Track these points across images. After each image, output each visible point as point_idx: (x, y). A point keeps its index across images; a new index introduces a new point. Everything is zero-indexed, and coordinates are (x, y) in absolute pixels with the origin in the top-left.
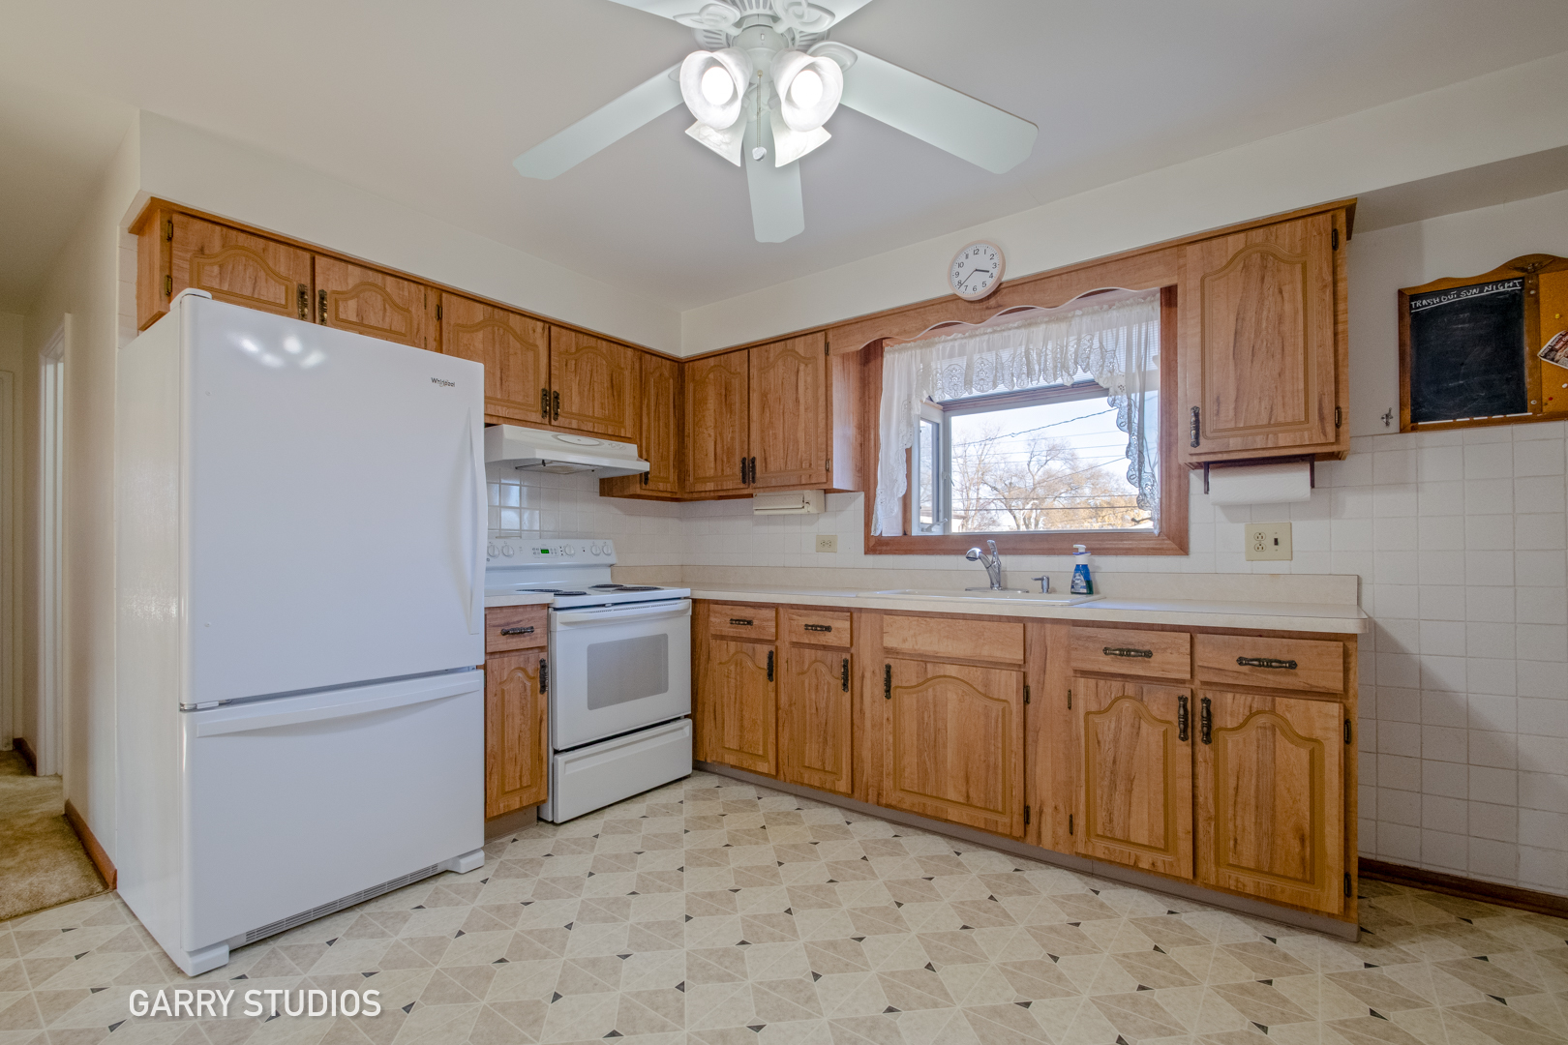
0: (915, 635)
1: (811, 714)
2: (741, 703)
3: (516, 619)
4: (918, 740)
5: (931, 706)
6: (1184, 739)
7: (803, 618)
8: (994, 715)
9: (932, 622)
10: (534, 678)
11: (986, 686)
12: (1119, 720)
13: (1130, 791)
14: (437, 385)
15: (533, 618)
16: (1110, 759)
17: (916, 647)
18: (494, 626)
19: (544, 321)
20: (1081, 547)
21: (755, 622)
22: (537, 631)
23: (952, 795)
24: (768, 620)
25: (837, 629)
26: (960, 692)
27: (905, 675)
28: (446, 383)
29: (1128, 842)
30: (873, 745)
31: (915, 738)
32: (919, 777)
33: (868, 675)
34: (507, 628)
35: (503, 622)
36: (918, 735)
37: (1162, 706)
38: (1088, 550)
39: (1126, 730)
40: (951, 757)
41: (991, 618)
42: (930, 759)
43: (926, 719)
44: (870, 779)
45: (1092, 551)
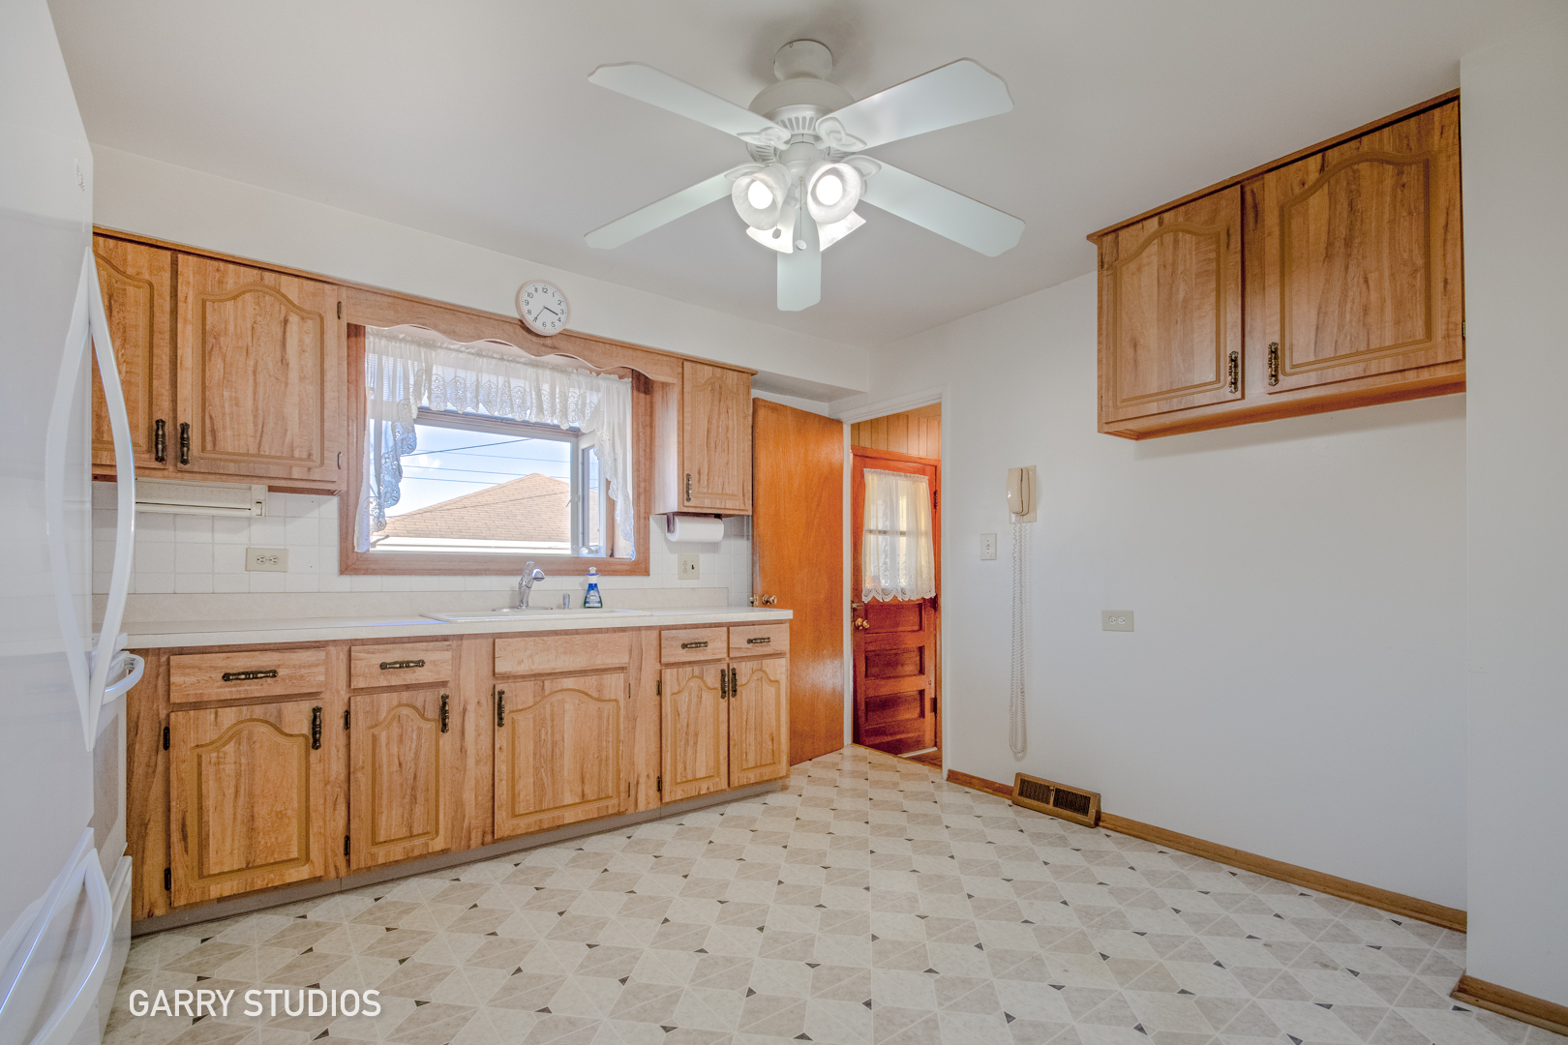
0: (531, 656)
1: (391, 774)
2: (251, 795)
4: (534, 759)
5: (549, 723)
6: (723, 697)
7: (376, 656)
8: (605, 714)
9: (549, 640)
11: (599, 691)
12: (690, 695)
13: (696, 743)
16: (685, 724)
17: (533, 667)
20: (593, 570)
21: (281, 672)
24: (317, 665)
25: (434, 663)
26: (577, 702)
27: (519, 697)
29: (695, 779)
30: (477, 782)
31: (531, 759)
32: (535, 796)
33: (471, 707)
36: (535, 754)
37: (713, 679)
38: (597, 573)
39: (695, 700)
40: (568, 765)
42: (546, 775)
43: (543, 737)
44: (473, 821)
45: (600, 572)
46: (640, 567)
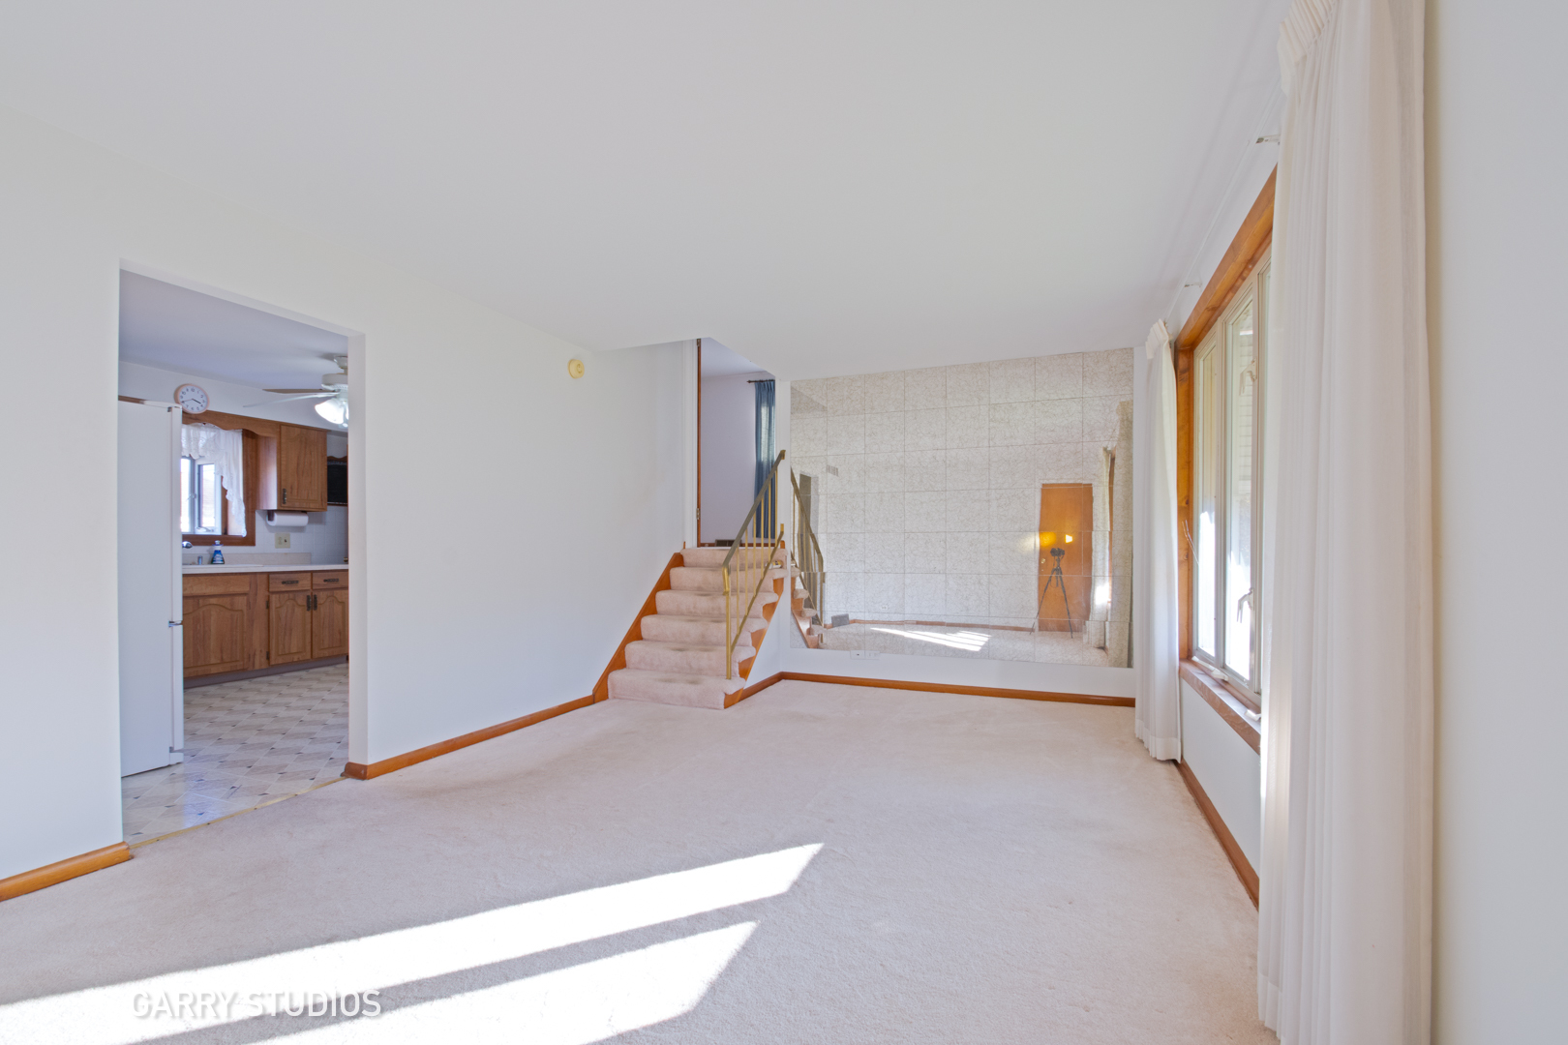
6: (308, 610)
8: (235, 617)
11: (231, 605)
12: (287, 608)
13: (291, 634)
16: (284, 624)
20: (217, 542)
23: (213, 660)
26: (219, 611)
29: (290, 654)
32: (194, 658)
37: (302, 600)
38: (221, 544)
39: (290, 611)
40: (213, 643)
41: (236, 574)
42: (200, 648)
43: (198, 628)
46: (249, 540)
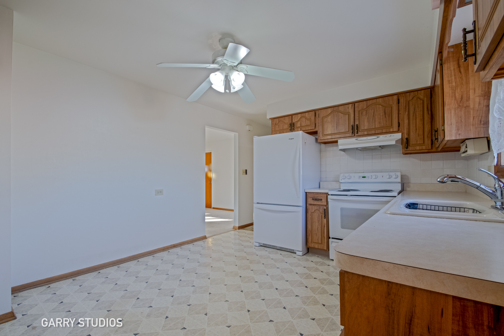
3: (316, 196)
10: (322, 213)
14: (290, 140)
15: (322, 196)
18: (310, 197)
19: (351, 103)
22: (323, 200)
28: (292, 139)
34: (314, 198)
35: (312, 196)
